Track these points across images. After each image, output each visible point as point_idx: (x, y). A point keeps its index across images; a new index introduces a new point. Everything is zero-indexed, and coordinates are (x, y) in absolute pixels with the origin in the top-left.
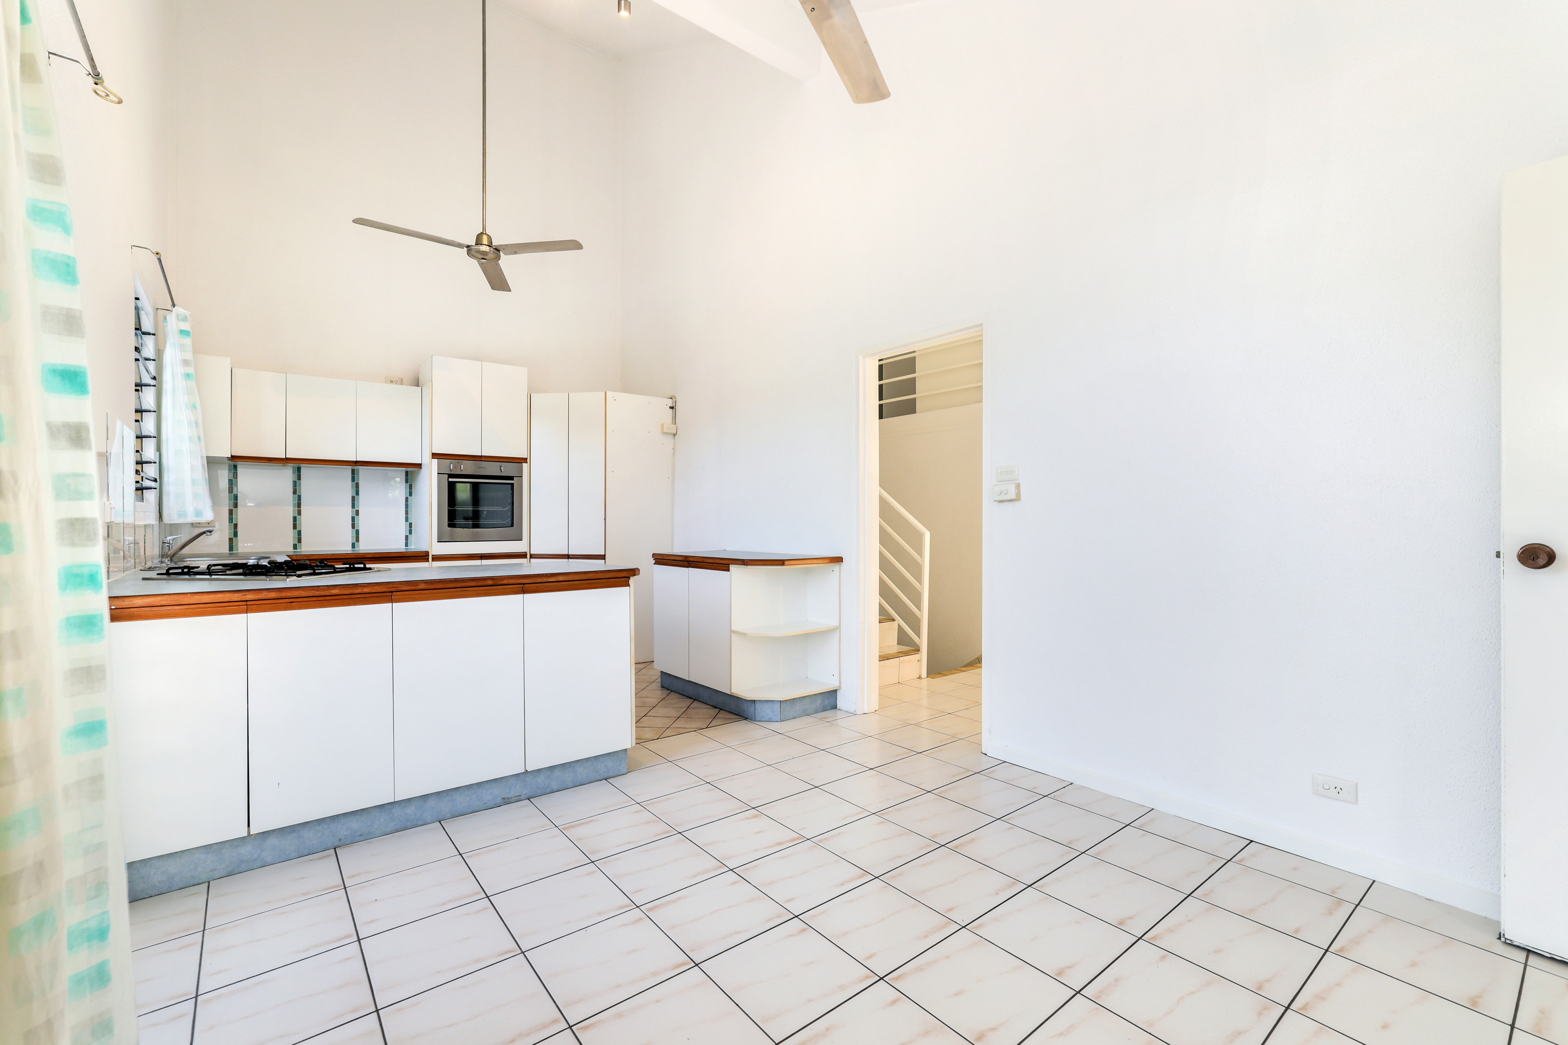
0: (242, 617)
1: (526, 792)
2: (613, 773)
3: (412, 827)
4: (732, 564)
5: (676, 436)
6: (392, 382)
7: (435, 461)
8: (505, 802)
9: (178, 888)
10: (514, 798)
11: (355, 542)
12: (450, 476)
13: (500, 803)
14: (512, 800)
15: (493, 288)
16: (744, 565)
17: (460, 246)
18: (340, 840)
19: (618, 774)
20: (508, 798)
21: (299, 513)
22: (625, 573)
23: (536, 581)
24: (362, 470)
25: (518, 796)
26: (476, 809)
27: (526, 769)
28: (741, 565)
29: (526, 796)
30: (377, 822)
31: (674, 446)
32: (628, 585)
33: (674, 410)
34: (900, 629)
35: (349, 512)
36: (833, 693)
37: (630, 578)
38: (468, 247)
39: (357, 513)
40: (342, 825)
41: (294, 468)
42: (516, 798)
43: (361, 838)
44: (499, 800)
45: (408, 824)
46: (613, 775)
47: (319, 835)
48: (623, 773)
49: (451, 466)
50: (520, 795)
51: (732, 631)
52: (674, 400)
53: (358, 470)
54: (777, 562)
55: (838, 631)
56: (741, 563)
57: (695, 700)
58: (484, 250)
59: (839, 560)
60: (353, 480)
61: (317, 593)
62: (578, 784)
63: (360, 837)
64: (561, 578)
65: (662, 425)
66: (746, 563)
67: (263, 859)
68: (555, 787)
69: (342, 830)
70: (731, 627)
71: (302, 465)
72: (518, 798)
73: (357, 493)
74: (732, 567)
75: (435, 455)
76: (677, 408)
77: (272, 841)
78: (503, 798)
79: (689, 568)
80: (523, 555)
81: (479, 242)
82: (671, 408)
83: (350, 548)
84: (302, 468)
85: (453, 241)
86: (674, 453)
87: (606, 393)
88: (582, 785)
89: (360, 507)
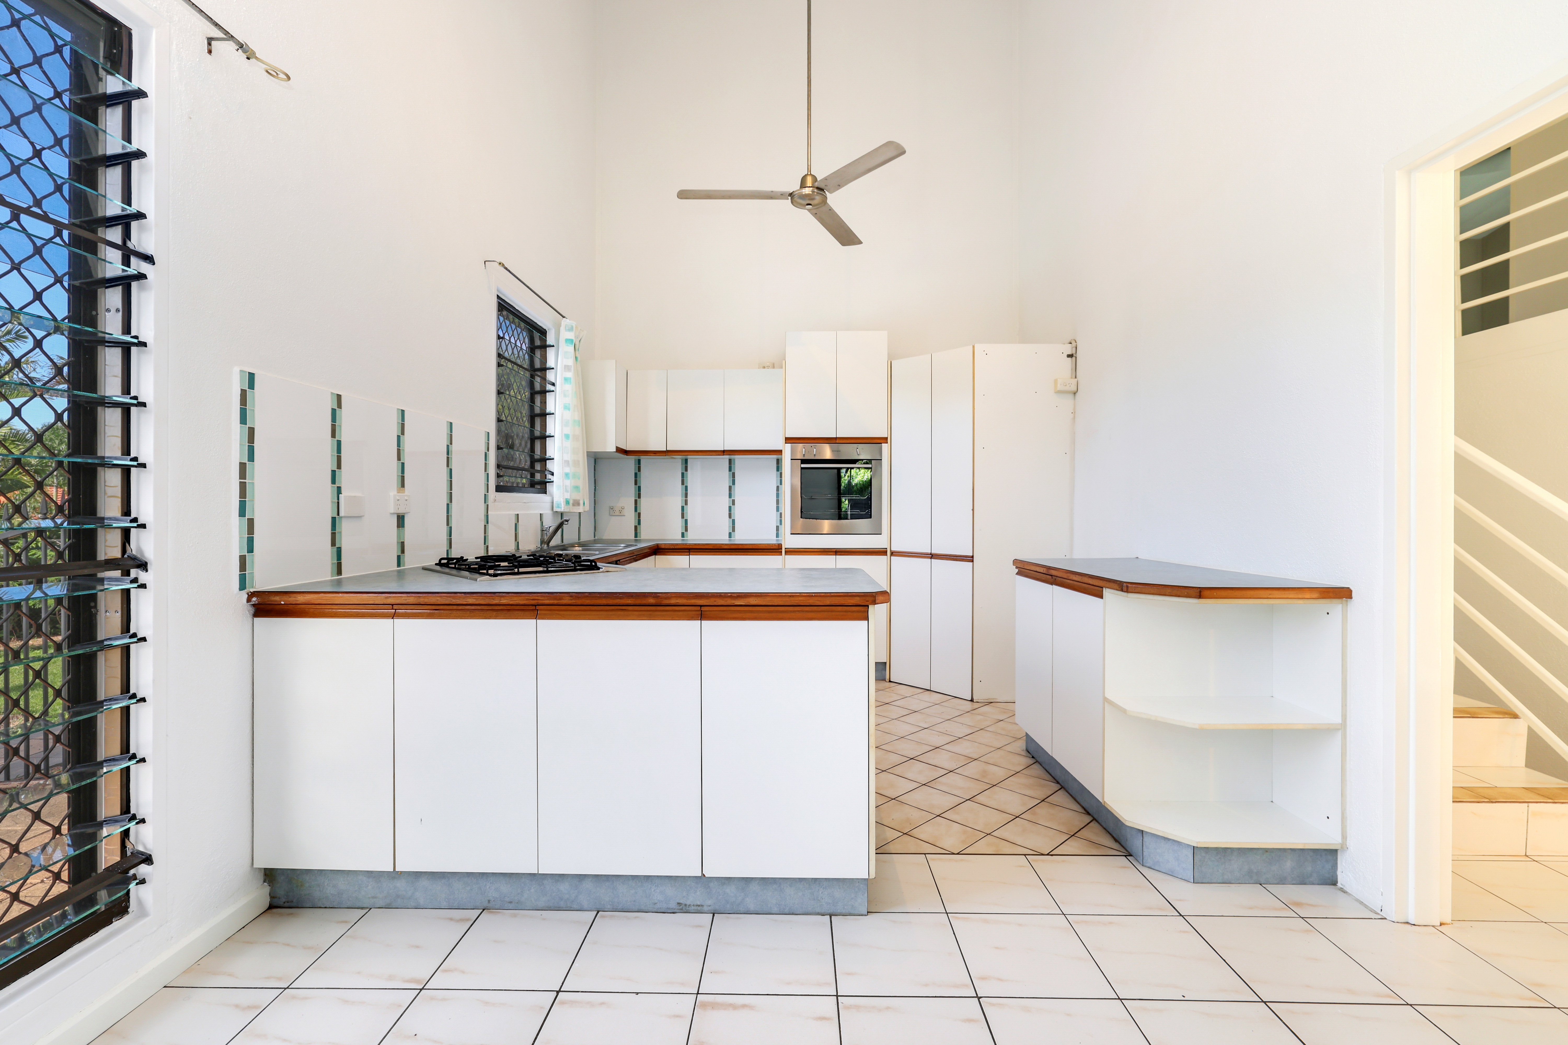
0: (386, 624)
1: (709, 902)
2: (844, 908)
3: (567, 909)
4: (1106, 587)
5: (1077, 394)
6: (764, 367)
7: (789, 446)
8: (682, 909)
9: (346, 907)
10: (693, 908)
11: (731, 531)
12: (803, 461)
13: (675, 909)
14: (690, 908)
15: (843, 244)
16: (1122, 590)
17: (782, 196)
18: (489, 901)
19: (853, 912)
20: (686, 905)
21: (686, 503)
22: (858, 598)
23: (715, 604)
24: (737, 458)
25: (699, 906)
26: (643, 907)
27: (703, 873)
28: (1117, 590)
29: (709, 908)
30: (528, 892)
31: (1074, 409)
32: (866, 618)
33: (1074, 358)
34: (1533, 738)
35: (726, 502)
36: (1331, 854)
37: (868, 606)
38: (791, 195)
39: (733, 502)
40: (491, 883)
41: (682, 459)
42: (696, 908)
43: (511, 906)
44: (673, 905)
45: (562, 904)
46: (844, 911)
47: (468, 888)
48: (860, 913)
49: (802, 451)
50: (702, 906)
51: (1106, 700)
52: (1074, 344)
53: (734, 460)
54: (1185, 592)
55: (1339, 735)
56: (1116, 586)
57: (1062, 787)
58: (807, 193)
59: (1343, 594)
60: (730, 470)
61: (454, 601)
62: (786, 911)
63: (510, 904)
64: (753, 601)
65: (1056, 381)
66: (1125, 589)
67: (416, 899)
68: (752, 907)
69: (492, 891)
70: (1104, 693)
71: (689, 457)
72: (699, 908)
73: (734, 483)
74: (1107, 592)
75: (788, 440)
76: (1079, 355)
77: (424, 882)
78: (678, 903)
79: (1054, 586)
80: (882, 552)
81: (803, 185)
82: (1069, 356)
83: (727, 537)
84: (688, 460)
85: (772, 192)
86: (1074, 418)
87: (974, 347)
88: (793, 914)
89: (736, 497)
